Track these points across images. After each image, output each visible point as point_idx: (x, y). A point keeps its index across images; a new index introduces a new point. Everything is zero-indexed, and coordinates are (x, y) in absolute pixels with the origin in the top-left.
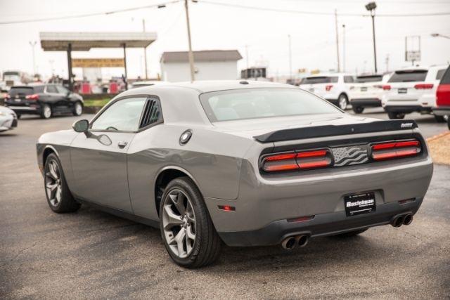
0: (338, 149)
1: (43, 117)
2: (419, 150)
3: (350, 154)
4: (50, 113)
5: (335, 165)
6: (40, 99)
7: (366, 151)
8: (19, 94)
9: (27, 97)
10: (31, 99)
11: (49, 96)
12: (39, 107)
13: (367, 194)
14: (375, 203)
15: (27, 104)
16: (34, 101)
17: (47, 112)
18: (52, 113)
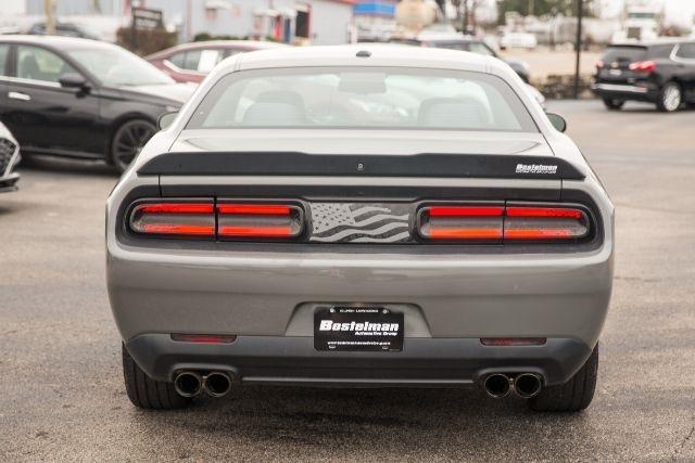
0: (327, 205)
1: (661, 109)
2: (581, 231)
3: (357, 219)
4: (677, 102)
5: (312, 239)
6: (658, 71)
7: (406, 217)
8: (620, 60)
9: (633, 66)
10: (639, 70)
11: (681, 66)
12: (652, 86)
13: (381, 310)
14: (401, 331)
15: (631, 80)
16: (645, 75)
17: (672, 98)
18: (682, 101)
